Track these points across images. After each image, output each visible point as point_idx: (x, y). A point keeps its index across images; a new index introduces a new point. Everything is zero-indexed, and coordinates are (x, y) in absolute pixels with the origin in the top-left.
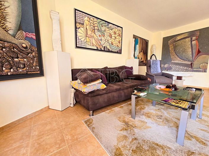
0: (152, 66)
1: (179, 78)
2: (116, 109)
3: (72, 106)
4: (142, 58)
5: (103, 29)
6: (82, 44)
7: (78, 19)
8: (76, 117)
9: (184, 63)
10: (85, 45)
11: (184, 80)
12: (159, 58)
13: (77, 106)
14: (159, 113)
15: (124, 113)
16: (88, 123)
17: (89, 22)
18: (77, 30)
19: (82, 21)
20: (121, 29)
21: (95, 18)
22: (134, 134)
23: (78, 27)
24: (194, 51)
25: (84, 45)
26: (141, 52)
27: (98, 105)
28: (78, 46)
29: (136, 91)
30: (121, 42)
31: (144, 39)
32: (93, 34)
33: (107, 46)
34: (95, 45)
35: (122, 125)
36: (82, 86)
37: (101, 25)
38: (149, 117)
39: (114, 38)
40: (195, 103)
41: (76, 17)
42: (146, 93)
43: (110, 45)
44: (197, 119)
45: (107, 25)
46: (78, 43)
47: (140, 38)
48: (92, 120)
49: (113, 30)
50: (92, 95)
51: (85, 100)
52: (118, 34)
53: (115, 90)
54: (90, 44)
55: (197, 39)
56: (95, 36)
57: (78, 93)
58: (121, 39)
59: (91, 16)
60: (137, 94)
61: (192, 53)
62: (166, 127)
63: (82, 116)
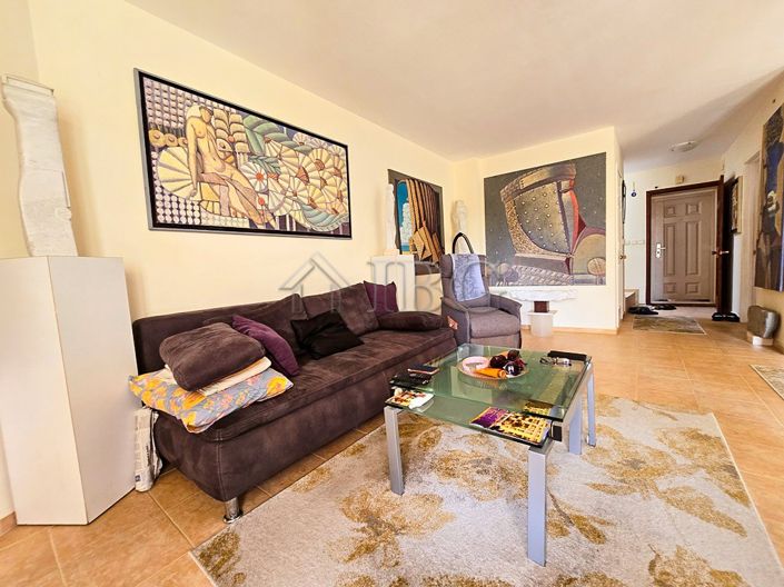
0: (458, 275)
1: (541, 307)
2: (339, 463)
3: (143, 485)
4: (425, 249)
5: (272, 150)
6: (183, 213)
7: (158, 114)
8: (160, 537)
9: (550, 257)
10: (197, 214)
11: (555, 312)
12: (480, 247)
14: (483, 451)
15: (367, 476)
16: (217, 559)
17: (209, 123)
18: (154, 155)
19: (178, 122)
20: (343, 150)
21: (234, 110)
22: (397, 564)
23: (156, 143)
24: (570, 223)
25: (190, 213)
26: (421, 226)
27: (257, 468)
28: (161, 219)
29: (398, 391)
30: (345, 196)
31: (428, 185)
32: (229, 171)
33: (292, 213)
34: (243, 211)
35: (355, 534)
36: (183, 398)
37: (259, 137)
38: (450, 473)
39: (318, 182)
40: (561, 421)
41: (148, 105)
42: (429, 397)
43: (303, 209)
44: (586, 449)
45: (285, 135)
46: (164, 208)
47: (413, 180)
48: (237, 539)
49: (314, 155)
50: (231, 430)
51: (202, 458)
52: (332, 170)
53: (329, 391)
54: (217, 211)
55: (571, 188)
56: (237, 176)
57: (167, 426)
58: (344, 185)
59: (215, 104)
60: (404, 404)
61: (566, 228)
62: (501, 502)
63: (187, 528)
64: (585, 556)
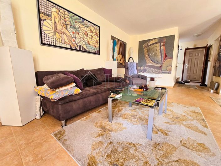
0: (130, 68)
1: (152, 79)
2: (94, 114)
3: (38, 117)
4: (120, 61)
5: (77, 25)
6: (50, 41)
7: (43, 9)
8: (43, 130)
9: (156, 65)
10: (54, 42)
11: (156, 81)
12: (136, 60)
13: (46, 117)
14: (135, 113)
15: (102, 118)
16: (59, 136)
17: (58, 14)
18: (42, 22)
19: (49, 12)
20: (98, 28)
21: (66, 11)
22: (110, 138)
23: (43, 18)
24: (163, 55)
25: (52, 41)
26: (120, 54)
27: (71, 113)
28: (44, 42)
29: (112, 94)
30: (98, 42)
31: (122, 42)
32: (64, 30)
33: (83, 45)
34: (68, 43)
35: (98, 131)
36: (50, 92)
37: (74, 21)
38: (125, 118)
39: (91, 37)
40: (159, 101)
41: (40, 6)
42: (121, 95)
43: (86, 44)
44: (164, 114)
45: (81, 21)
46: (45, 39)
47: (118, 40)
48: (65, 131)
49: (90, 28)
50: (63, 101)
51: (55, 109)
52: (95, 33)
53: (92, 94)
54: (60, 41)
55: (164, 45)
56: (67, 32)
57: (45, 101)
58: (98, 39)
59: (60, 8)
60: (113, 97)
61: (161, 57)
62: (140, 125)
63: (50, 128)
64: (163, 139)
